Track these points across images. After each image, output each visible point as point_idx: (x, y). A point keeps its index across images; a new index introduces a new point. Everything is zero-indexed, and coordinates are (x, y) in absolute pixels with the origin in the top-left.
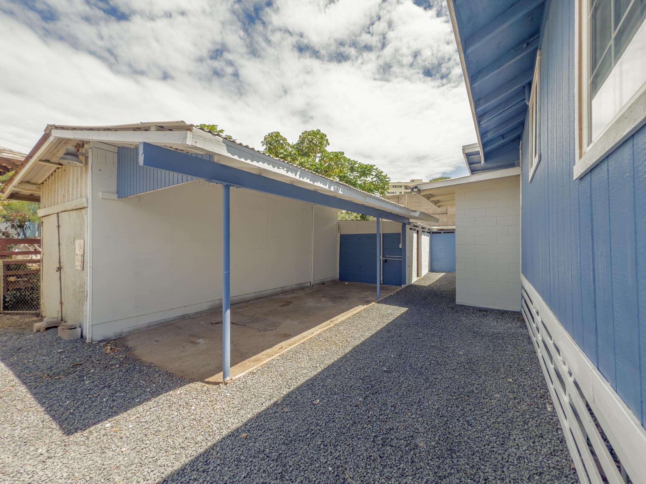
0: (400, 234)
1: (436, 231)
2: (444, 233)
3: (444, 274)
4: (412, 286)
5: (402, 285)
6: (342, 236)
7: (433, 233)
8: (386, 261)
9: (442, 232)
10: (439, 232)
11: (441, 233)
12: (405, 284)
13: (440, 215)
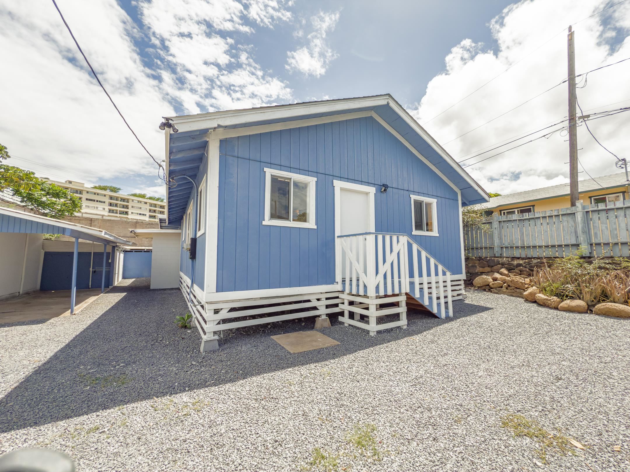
0: (110, 253)
1: (129, 250)
2: (135, 252)
3: (134, 279)
4: (116, 287)
5: (110, 287)
6: (46, 254)
7: (126, 251)
8: (95, 271)
9: (134, 251)
10: (131, 251)
11: (132, 251)
12: (112, 285)
13: (130, 238)
